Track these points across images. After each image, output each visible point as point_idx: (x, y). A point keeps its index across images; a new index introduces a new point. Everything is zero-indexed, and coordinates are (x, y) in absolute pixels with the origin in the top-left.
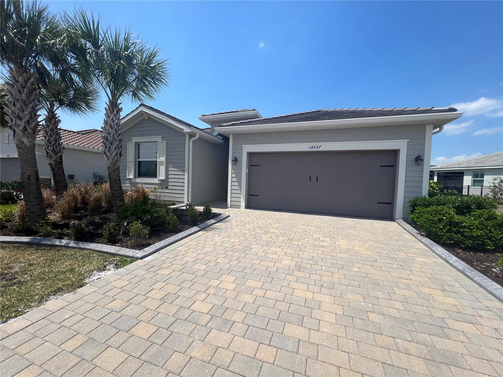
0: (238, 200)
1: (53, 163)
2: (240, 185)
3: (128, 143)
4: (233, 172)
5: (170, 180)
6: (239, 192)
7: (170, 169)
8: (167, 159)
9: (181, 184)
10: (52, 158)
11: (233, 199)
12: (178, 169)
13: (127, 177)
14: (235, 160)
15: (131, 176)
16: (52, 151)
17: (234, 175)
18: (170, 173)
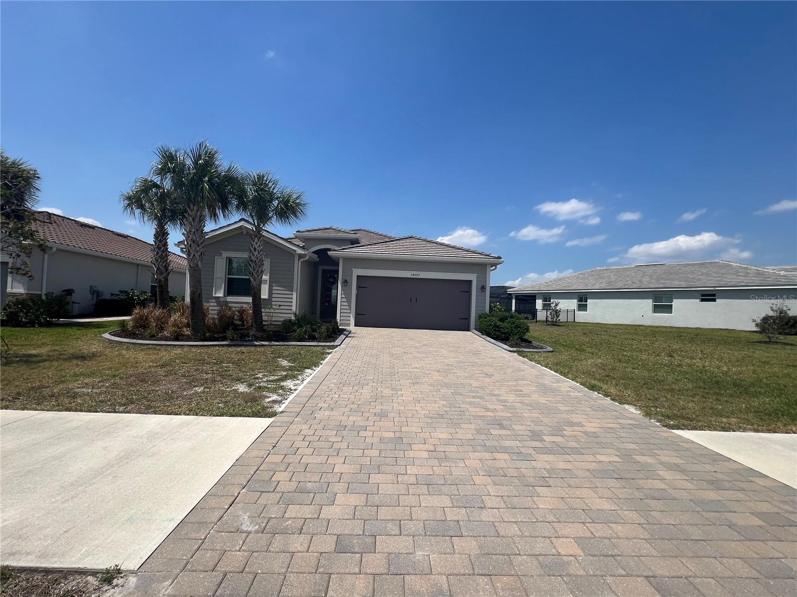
0: (348, 318)
1: (163, 279)
2: (350, 305)
3: (216, 257)
4: (343, 293)
5: (273, 299)
6: (349, 311)
7: (274, 288)
8: (270, 278)
9: (288, 304)
10: (162, 274)
11: (342, 318)
12: (285, 288)
13: (214, 295)
14: (345, 282)
15: (220, 294)
16: (164, 268)
17: (343, 296)
18: (274, 292)
